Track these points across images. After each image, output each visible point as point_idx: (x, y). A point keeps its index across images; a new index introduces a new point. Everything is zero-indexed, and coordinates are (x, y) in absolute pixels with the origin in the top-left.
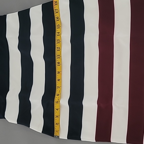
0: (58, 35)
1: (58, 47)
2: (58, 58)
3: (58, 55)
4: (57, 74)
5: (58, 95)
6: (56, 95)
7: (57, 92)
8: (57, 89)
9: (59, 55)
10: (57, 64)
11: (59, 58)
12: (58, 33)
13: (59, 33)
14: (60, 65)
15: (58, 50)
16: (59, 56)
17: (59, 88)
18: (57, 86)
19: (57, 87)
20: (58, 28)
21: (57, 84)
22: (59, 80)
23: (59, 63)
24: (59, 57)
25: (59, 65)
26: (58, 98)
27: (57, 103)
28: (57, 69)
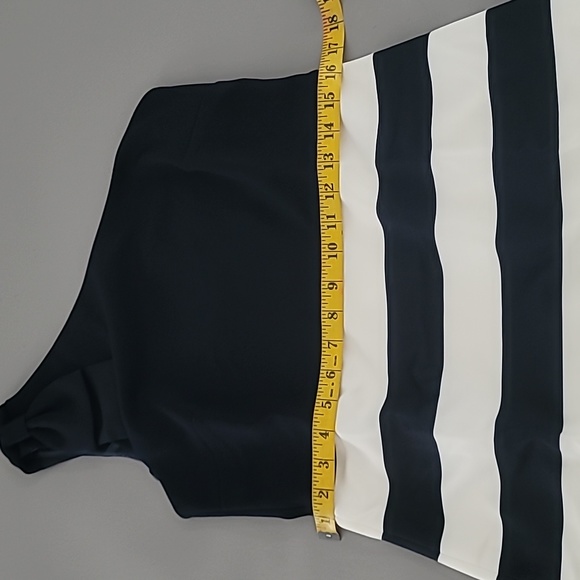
0: (326, 136)
1: (326, 185)
3: (328, 217)
4: (325, 292)
5: (331, 375)
6: (323, 373)
7: (326, 364)
8: (325, 351)
9: (334, 217)
10: (325, 252)
11: (335, 226)
12: (326, 125)
13: (332, 125)
14: (336, 256)
15: (327, 197)
16: (333, 219)
17: (336, 346)
18: (326, 337)
19: (325, 344)
20: (326, 106)
21: (325, 330)
22: (333, 315)
23: (333, 246)
24: (334, 224)
25: (334, 254)
26: (332, 387)
27: (328, 405)
28: (325, 270)
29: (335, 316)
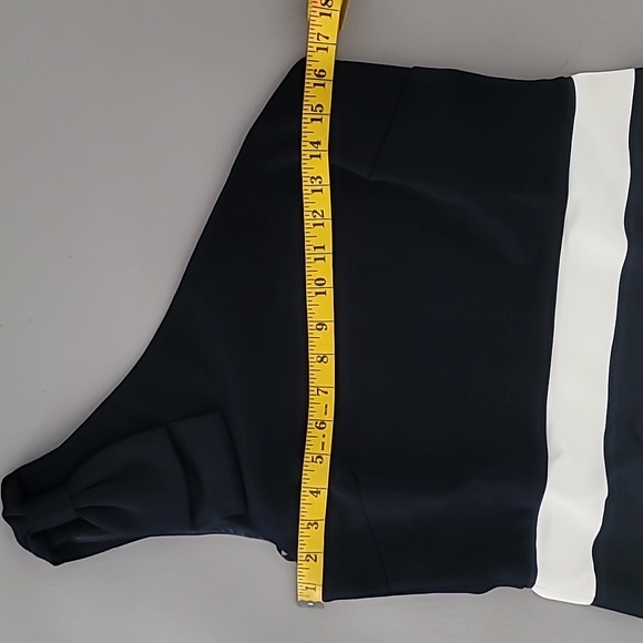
0: (311, 156)
1: (315, 211)
2: (316, 259)
3: (315, 248)
4: (313, 333)
6: (311, 423)
7: (315, 413)
9: (323, 247)
10: (311, 289)
12: (312, 143)
13: (319, 143)
15: (314, 225)
16: (321, 251)
18: (314, 382)
19: (312, 391)
20: (312, 120)
21: (312, 374)
24: (322, 256)
26: (323, 440)
27: (319, 460)
28: (311, 309)
29: (325, 360)
